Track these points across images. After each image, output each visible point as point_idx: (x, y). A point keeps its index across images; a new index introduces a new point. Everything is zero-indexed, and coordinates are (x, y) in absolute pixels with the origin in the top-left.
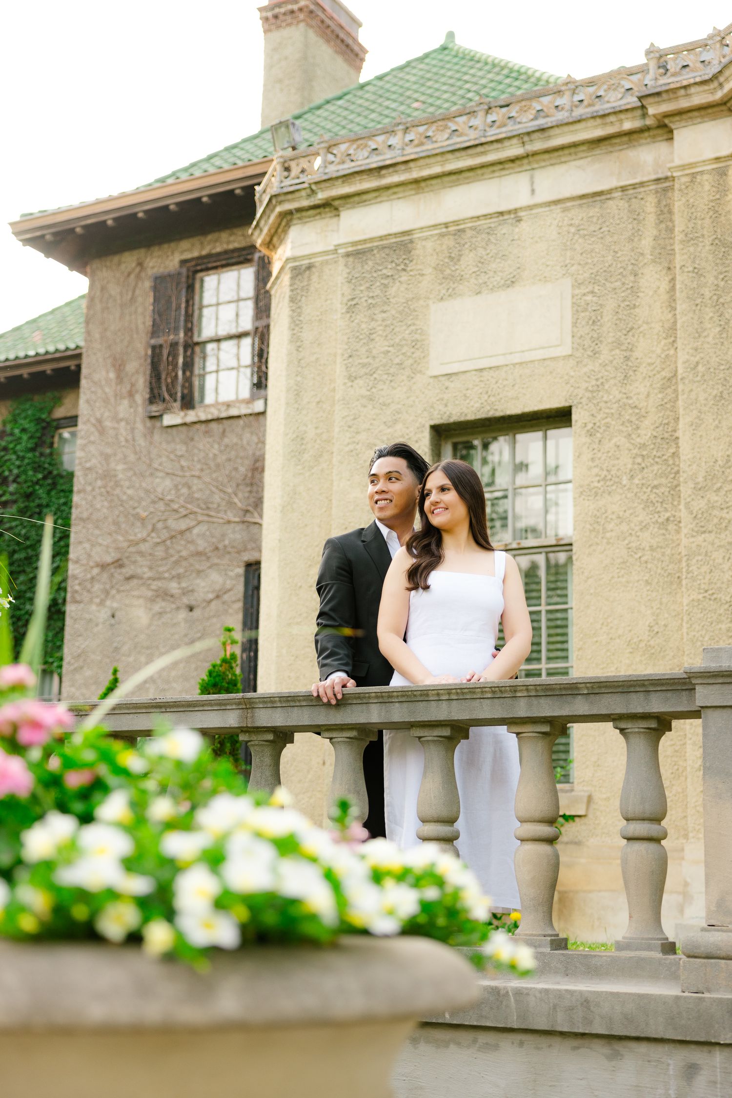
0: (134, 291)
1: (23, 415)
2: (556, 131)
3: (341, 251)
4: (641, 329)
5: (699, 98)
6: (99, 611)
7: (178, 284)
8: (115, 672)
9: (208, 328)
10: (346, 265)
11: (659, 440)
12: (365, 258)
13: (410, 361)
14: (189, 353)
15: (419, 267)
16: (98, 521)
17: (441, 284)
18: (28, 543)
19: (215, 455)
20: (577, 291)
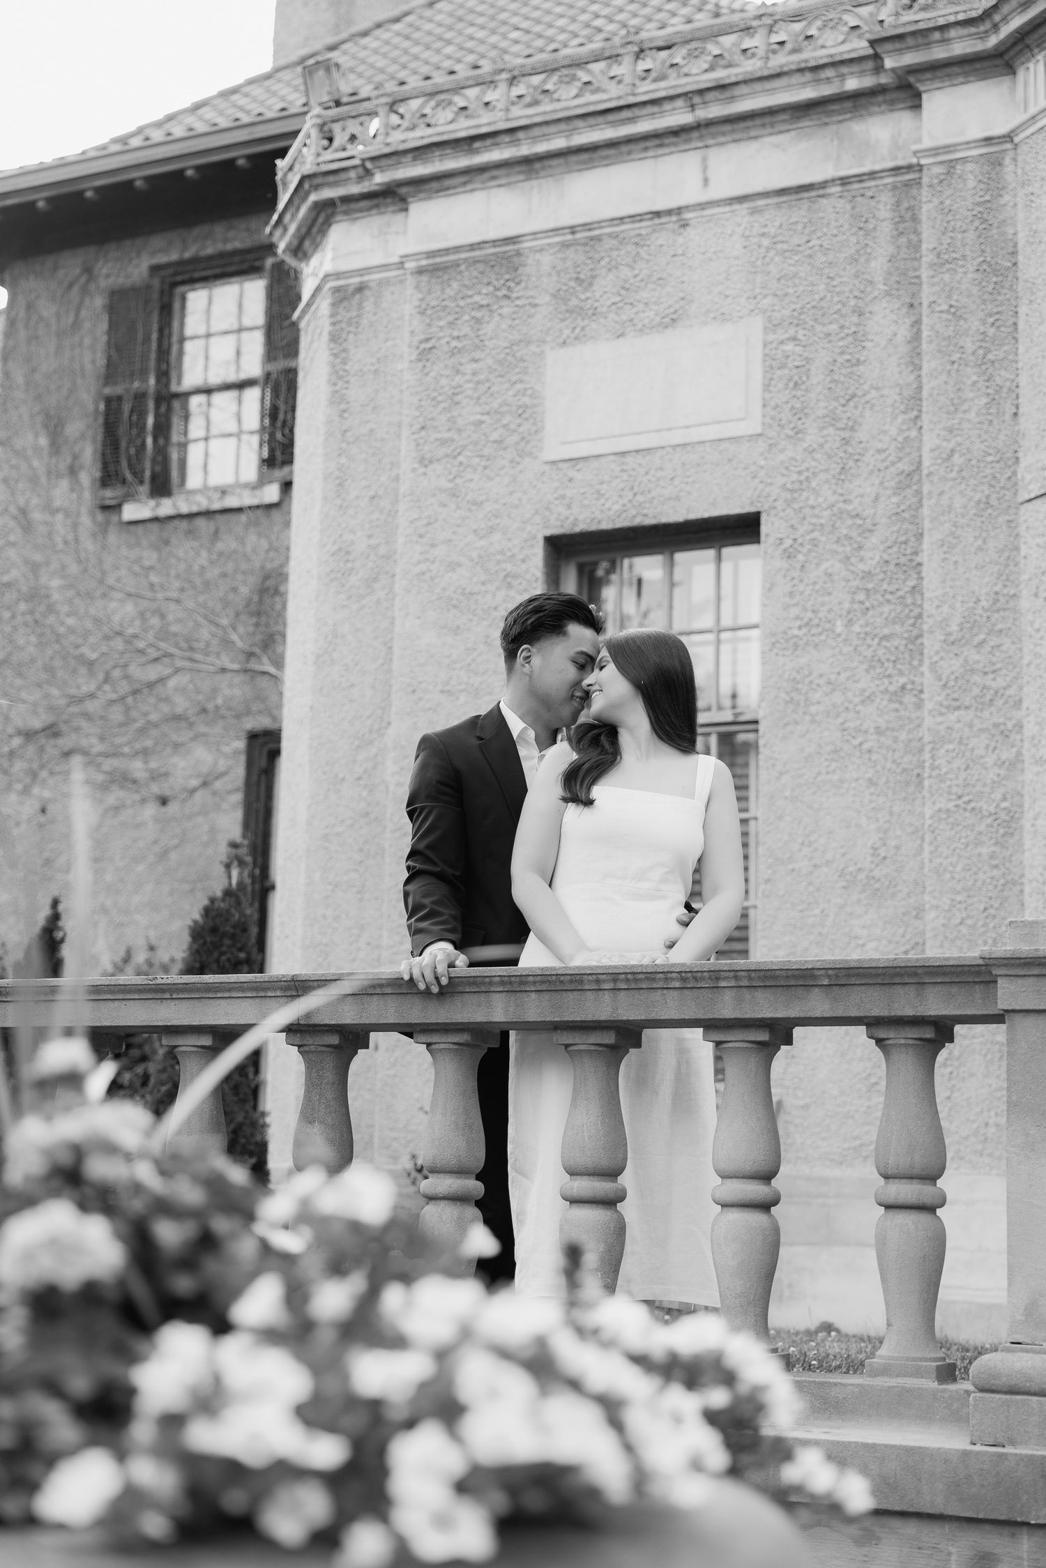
0: (77, 315)
2: (743, 89)
3: (410, 265)
4: (868, 398)
5: (961, 46)
6: (21, 803)
7: (146, 302)
8: (55, 903)
9: (192, 373)
10: (417, 287)
11: (892, 567)
12: (446, 277)
13: (515, 438)
14: (163, 409)
15: (530, 293)
16: (20, 664)
17: (563, 320)
19: (203, 568)
20: (771, 337)
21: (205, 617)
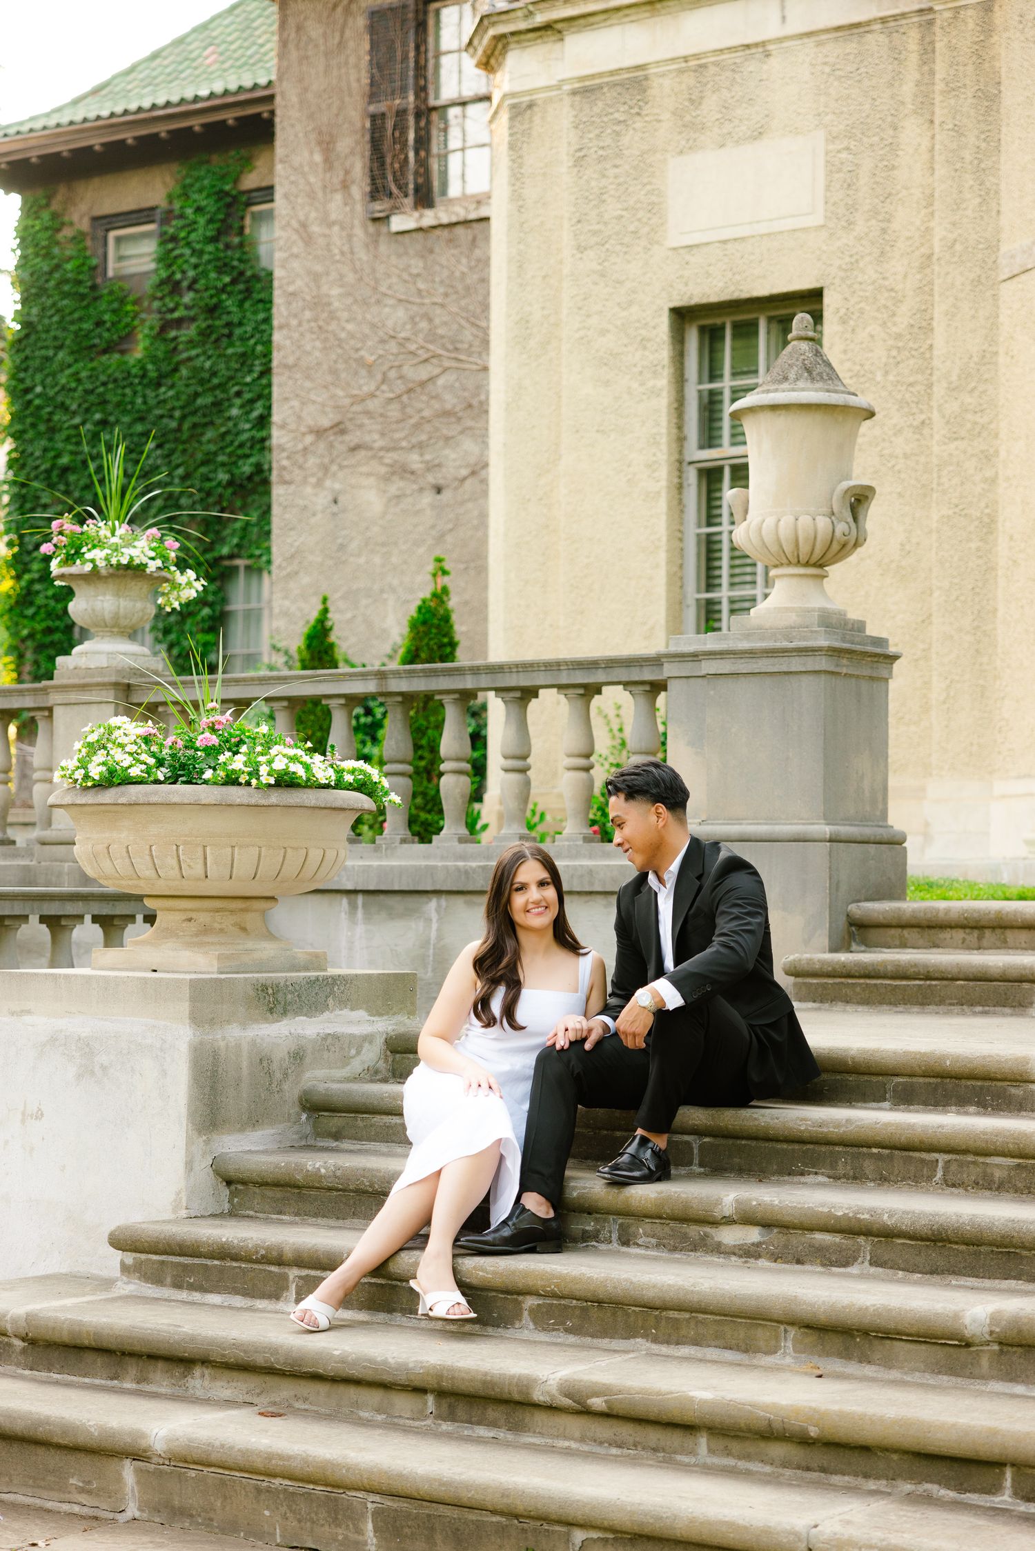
0: (342, 33)
1: (197, 185)
3: (567, 87)
4: (900, 196)
6: (316, 495)
7: (404, 21)
8: (325, 600)
9: (448, 86)
10: (572, 106)
11: (916, 330)
12: (593, 97)
13: (646, 229)
14: (423, 124)
15: (656, 111)
16: (308, 368)
17: (680, 133)
18: (215, 381)
19: (463, 273)
20: (831, 147)
21: (468, 320)
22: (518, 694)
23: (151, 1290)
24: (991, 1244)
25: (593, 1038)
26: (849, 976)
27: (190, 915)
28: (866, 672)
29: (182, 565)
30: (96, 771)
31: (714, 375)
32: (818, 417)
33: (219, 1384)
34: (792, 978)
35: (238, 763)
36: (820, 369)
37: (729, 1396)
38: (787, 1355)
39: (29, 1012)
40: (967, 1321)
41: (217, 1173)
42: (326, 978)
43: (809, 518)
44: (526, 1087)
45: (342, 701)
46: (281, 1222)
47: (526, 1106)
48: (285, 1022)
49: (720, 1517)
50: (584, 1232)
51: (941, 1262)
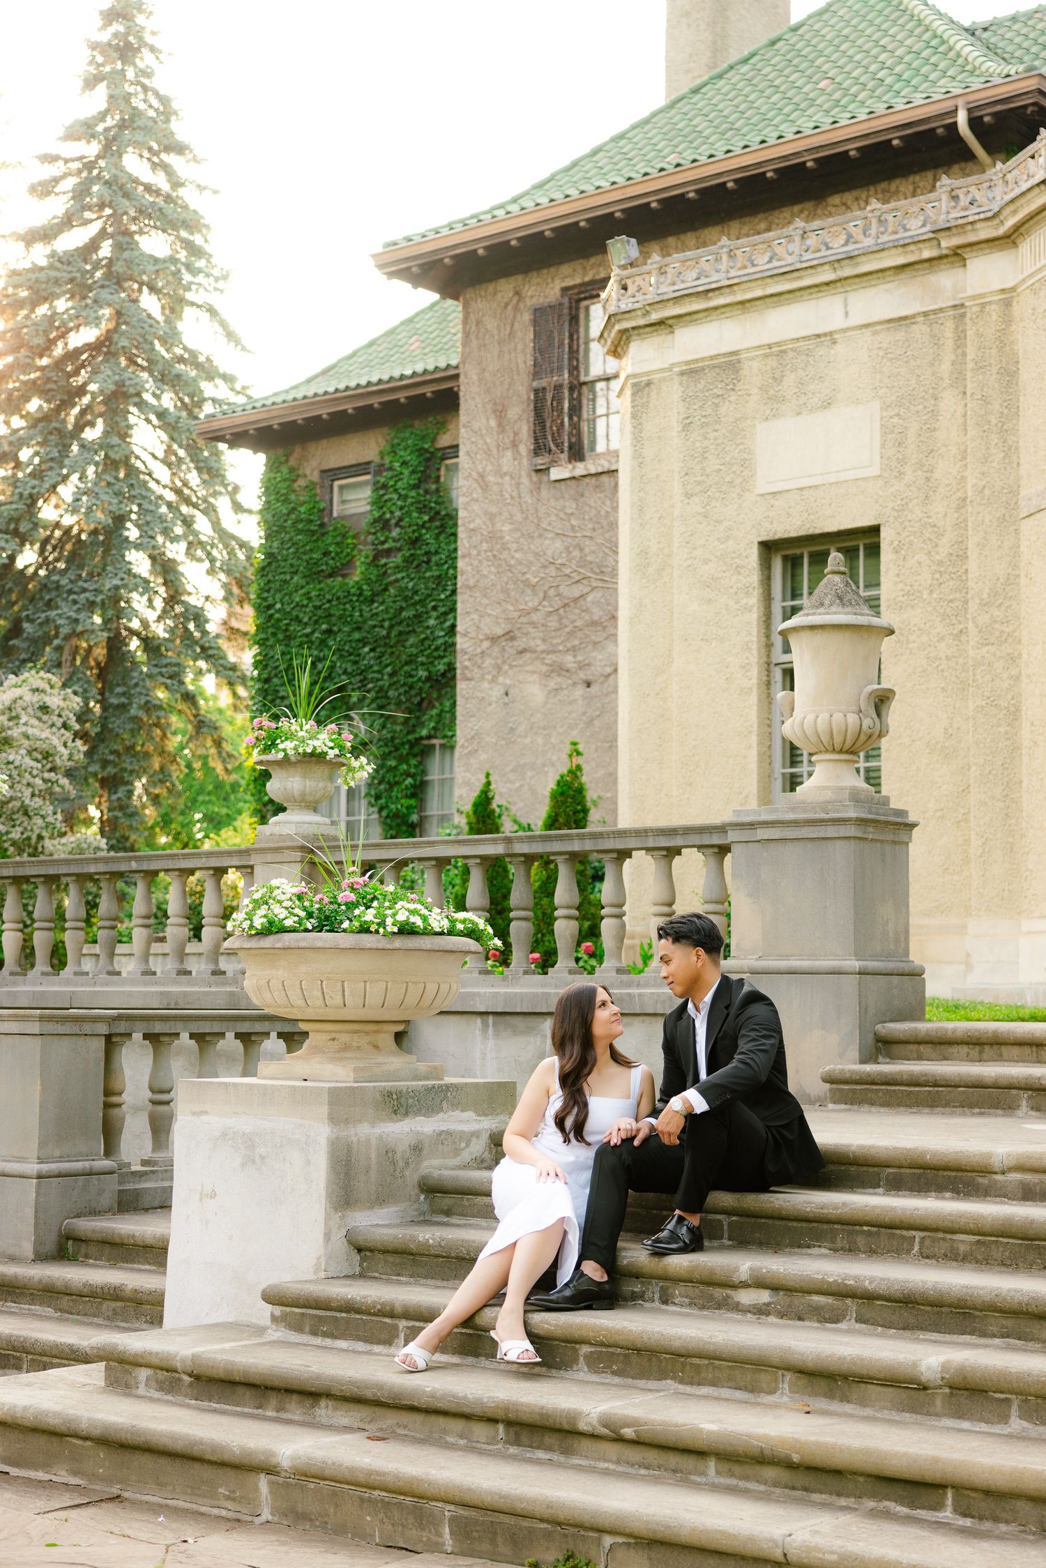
0: (512, 326)
1: (403, 444)
2: (863, 259)
3: (676, 369)
4: (940, 451)
5: (985, 232)
6: (491, 689)
7: (560, 316)
8: (488, 775)
9: (595, 366)
10: (681, 384)
11: (954, 557)
12: (697, 377)
13: (740, 480)
14: (575, 395)
15: (746, 387)
16: (485, 588)
17: (766, 404)
18: (417, 598)
20: (885, 414)
21: (611, 549)
22: (615, 855)
23: (293, 1337)
24: (950, 1306)
25: (641, 1136)
26: (873, 1083)
27: (334, 1035)
28: (890, 837)
29: (356, 751)
30: (259, 922)
31: (795, 594)
32: (847, 635)
33: (339, 1413)
34: (828, 1085)
35: (370, 915)
36: (849, 596)
37: (730, 1428)
38: (784, 1395)
39: (206, 1113)
40: (923, 1369)
41: (350, 1242)
42: (440, 1086)
43: (841, 715)
44: (587, 1175)
45: (478, 861)
46: (399, 1283)
47: (587, 1191)
48: (407, 1121)
49: (716, 1527)
50: (633, 1292)
51: (911, 1321)
